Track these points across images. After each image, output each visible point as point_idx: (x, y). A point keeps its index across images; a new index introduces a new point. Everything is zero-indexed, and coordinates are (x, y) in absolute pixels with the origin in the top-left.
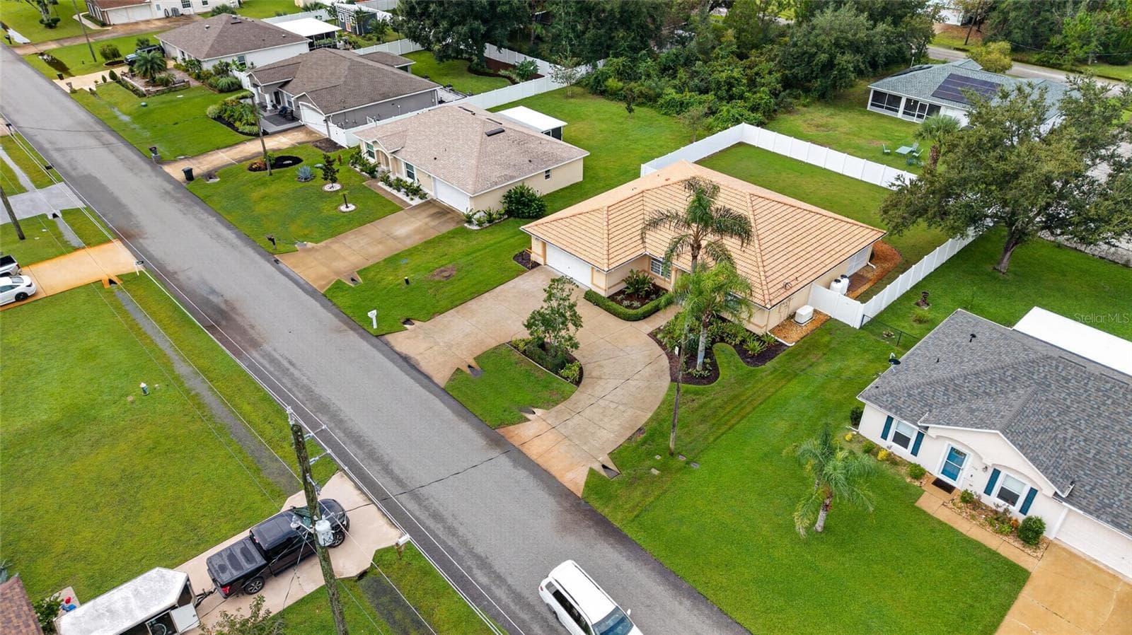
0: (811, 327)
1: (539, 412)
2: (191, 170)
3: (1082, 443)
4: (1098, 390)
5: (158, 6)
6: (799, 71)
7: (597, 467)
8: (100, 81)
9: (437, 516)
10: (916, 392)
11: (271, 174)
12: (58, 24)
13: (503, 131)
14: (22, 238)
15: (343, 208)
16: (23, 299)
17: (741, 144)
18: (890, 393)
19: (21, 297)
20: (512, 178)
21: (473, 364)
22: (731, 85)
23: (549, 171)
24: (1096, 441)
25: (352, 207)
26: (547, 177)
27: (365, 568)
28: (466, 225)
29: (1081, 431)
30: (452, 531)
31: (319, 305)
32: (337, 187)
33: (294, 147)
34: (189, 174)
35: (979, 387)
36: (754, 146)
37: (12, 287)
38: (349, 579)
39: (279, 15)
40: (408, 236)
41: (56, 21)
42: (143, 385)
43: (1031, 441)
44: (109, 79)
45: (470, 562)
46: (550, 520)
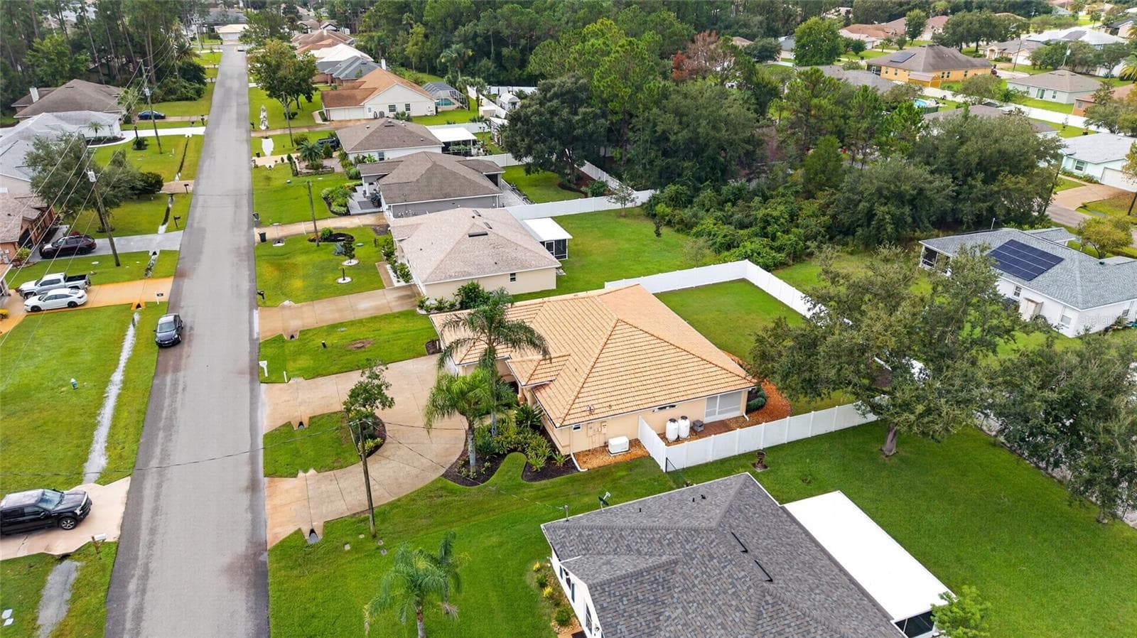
0: (619, 459)
1: (312, 472)
2: (265, 234)
3: (680, 627)
4: (730, 576)
5: (370, 109)
6: (844, 218)
7: (306, 530)
8: (280, 161)
9: (153, 531)
10: (587, 533)
11: (318, 245)
12: (296, 116)
13: (487, 234)
14: (118, 265)
15: (341, 280)
16: (72, 307)
17: (743, 281)
18: (568, 529)
19: (72, 305)
20: (470, 274)
21: (306, 422)
22: (767, 223)
23: (514, 274)
24: (693, 628)
25: (348, 279)
26: (513, 279)
27: (69, 551)
28: (418, 309)
29: (687, 614)
30: (151, 544)
31: (248, 350)
32: (354, 262)
33: (352, 229)
34: (263, 236)
35: (637, 542)
36: (753, 284)
37: (67, 296)
38: (53, 556)
39: (449, 123)
40: (365, 310)
41: (294, 114)
42: (73, 380)
43: (622, 607)
44: (286, 161)
45: (138, 572)
46: (225, 560)
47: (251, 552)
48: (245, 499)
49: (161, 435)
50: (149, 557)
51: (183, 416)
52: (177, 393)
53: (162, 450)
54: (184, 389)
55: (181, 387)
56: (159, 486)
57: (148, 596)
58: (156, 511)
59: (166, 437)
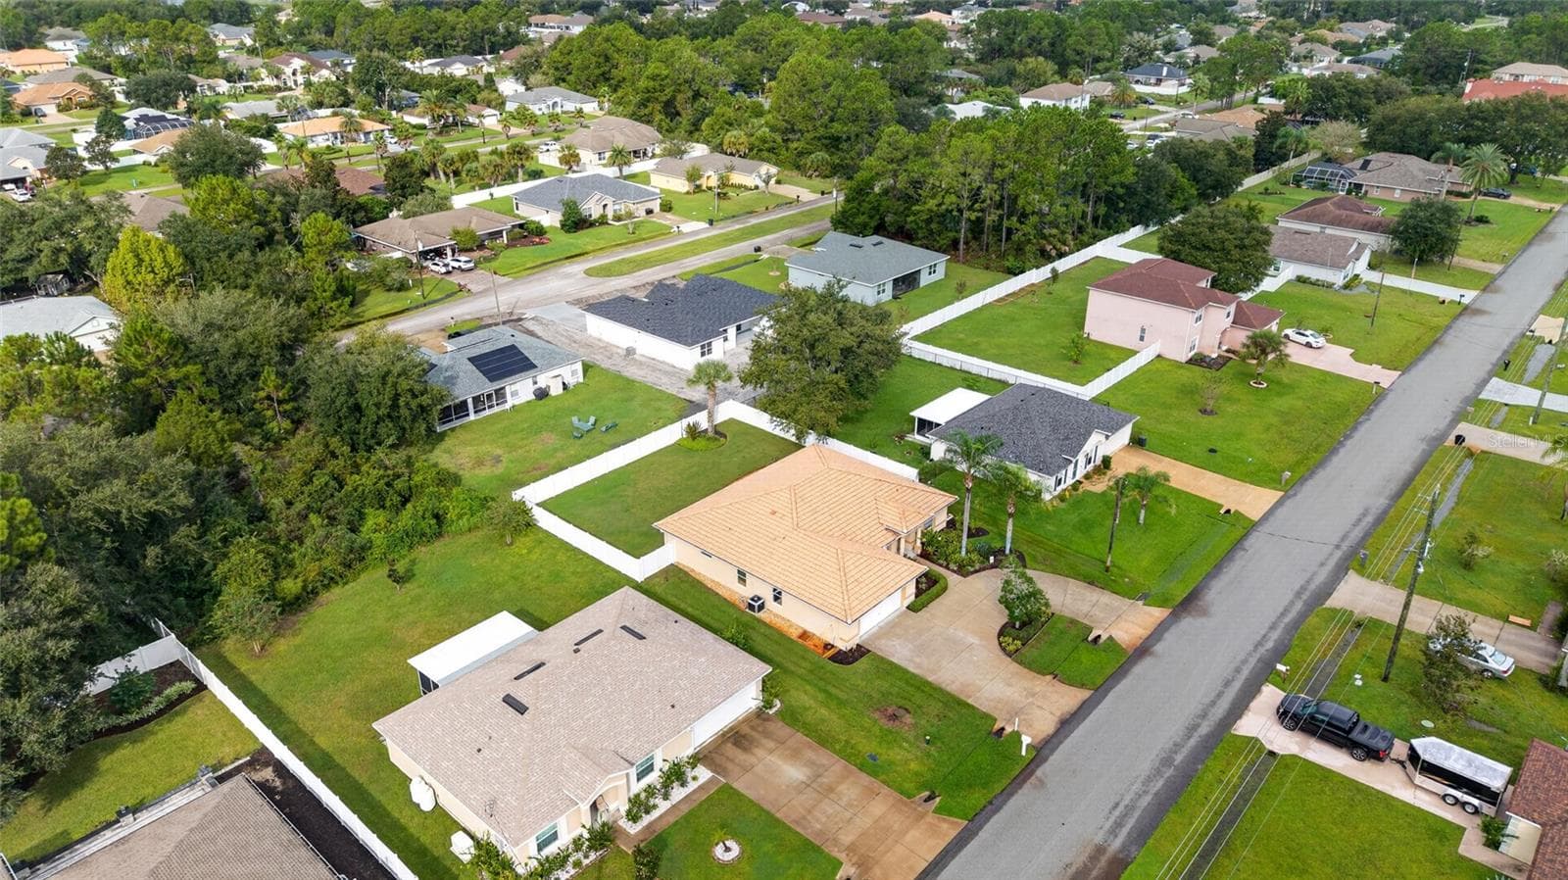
1: (1095, 633)
45: (1262, 650)
46: (1204, 620)
47: (1184, 615)
48: (1159, 648)
49: (1179, 758)
50: (1250, 655)
51: (1145, 765)
52: (1126, 806)
53: (1189, 738)
54: (1117, 805)
55: (1117, 813)
56: (1213, 703)
57: (1263, 632)
58: (1227, 684)
59: (1176, 753)
